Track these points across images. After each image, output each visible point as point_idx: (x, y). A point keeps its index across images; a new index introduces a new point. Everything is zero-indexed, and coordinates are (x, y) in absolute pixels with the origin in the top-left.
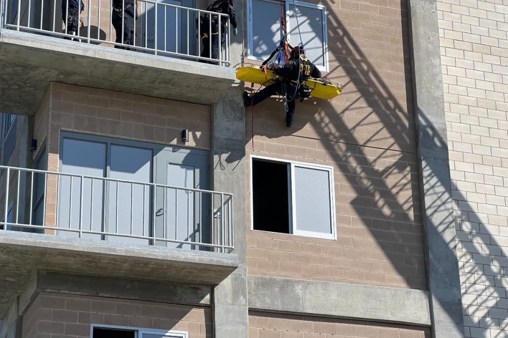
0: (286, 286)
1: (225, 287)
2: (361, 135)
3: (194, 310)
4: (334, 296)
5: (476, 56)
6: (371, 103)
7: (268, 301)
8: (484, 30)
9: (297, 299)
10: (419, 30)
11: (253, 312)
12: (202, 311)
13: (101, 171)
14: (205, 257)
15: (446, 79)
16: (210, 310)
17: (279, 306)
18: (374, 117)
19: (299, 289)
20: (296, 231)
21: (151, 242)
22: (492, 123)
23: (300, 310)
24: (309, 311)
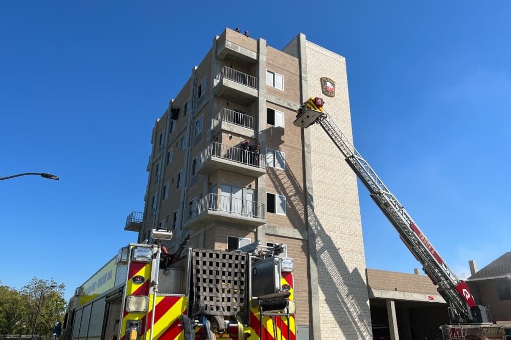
0: (274, 227)
1: (260, 228)
2: (285, 186)
3: (251, 233)
4: (285, 231)
5: (320, 169)
6: (289, 178)
7: (270, 231)
8: (321, 162)
9: (277, 231)
10: (307, 161)
11: (266, 234)
12: (253, 233)
13: (230, 194)
14: (255, 219)
15: (313, 175)
16: (256, 233)
17: (272, 233)
18: (289, 182)
19: (277, 228)
20: (277, 213)
21: (242, 215)
22: (323, 187)
23: (278, 234)
24: (280, 235)
